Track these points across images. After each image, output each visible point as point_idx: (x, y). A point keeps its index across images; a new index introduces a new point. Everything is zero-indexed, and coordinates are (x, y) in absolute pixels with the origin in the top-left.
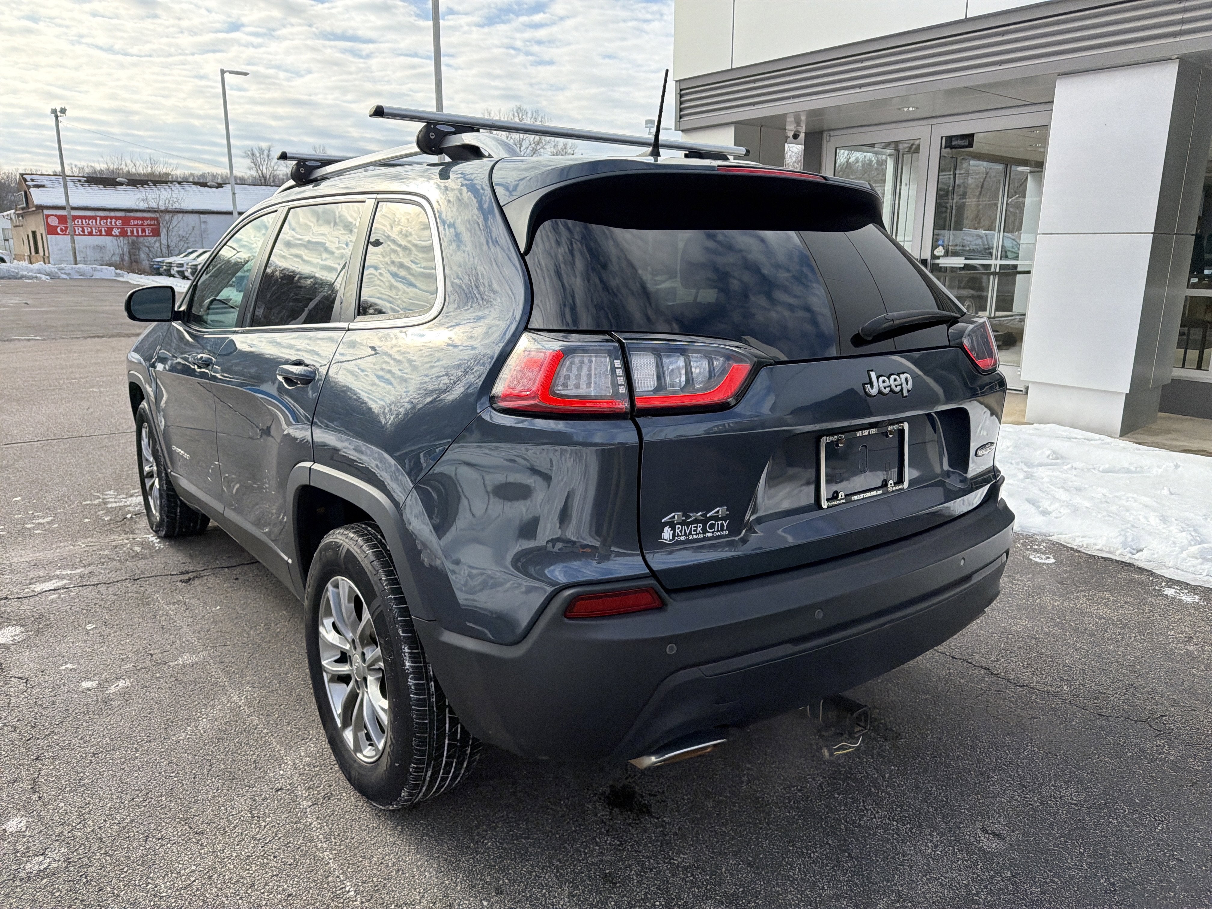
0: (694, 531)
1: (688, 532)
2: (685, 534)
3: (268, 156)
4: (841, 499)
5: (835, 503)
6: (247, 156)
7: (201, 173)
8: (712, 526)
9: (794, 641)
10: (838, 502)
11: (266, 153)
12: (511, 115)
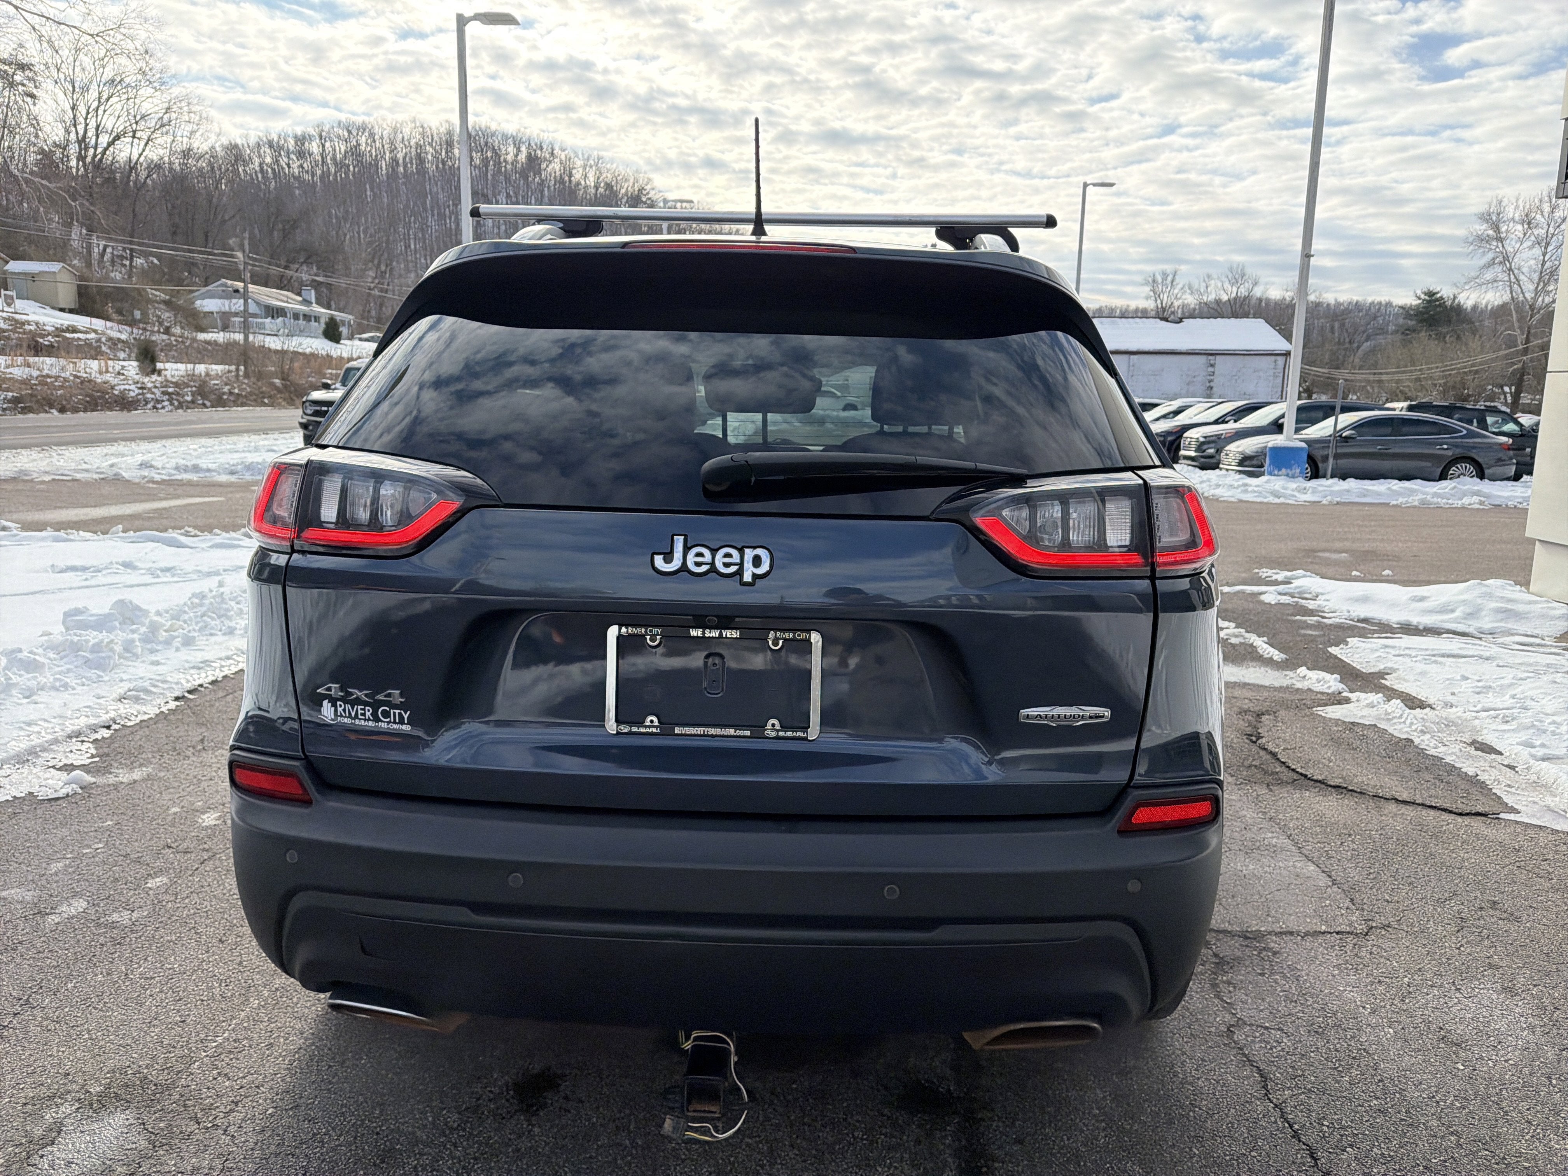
0: (362, 714)
1: (353, 714)
2: (350, 716)
3: (1172, 282)
4: (649, 727)
5: (634, 729)
6: (1146, 283)
7: (1097, 306)
8: (386, 714)
9: (477, 907)
10: (642, 730)
11: (1170, 279)
12: (1537, 200)
